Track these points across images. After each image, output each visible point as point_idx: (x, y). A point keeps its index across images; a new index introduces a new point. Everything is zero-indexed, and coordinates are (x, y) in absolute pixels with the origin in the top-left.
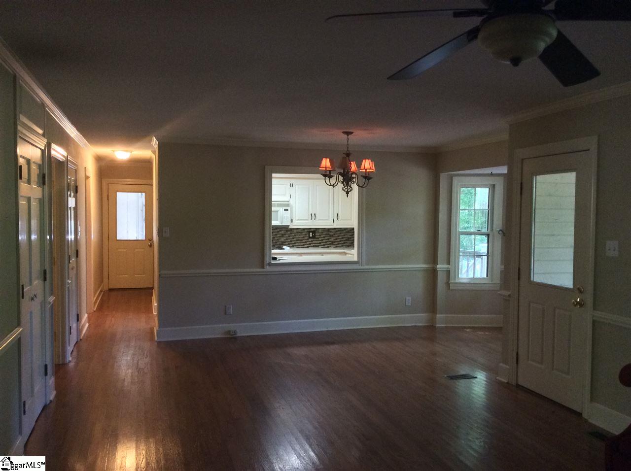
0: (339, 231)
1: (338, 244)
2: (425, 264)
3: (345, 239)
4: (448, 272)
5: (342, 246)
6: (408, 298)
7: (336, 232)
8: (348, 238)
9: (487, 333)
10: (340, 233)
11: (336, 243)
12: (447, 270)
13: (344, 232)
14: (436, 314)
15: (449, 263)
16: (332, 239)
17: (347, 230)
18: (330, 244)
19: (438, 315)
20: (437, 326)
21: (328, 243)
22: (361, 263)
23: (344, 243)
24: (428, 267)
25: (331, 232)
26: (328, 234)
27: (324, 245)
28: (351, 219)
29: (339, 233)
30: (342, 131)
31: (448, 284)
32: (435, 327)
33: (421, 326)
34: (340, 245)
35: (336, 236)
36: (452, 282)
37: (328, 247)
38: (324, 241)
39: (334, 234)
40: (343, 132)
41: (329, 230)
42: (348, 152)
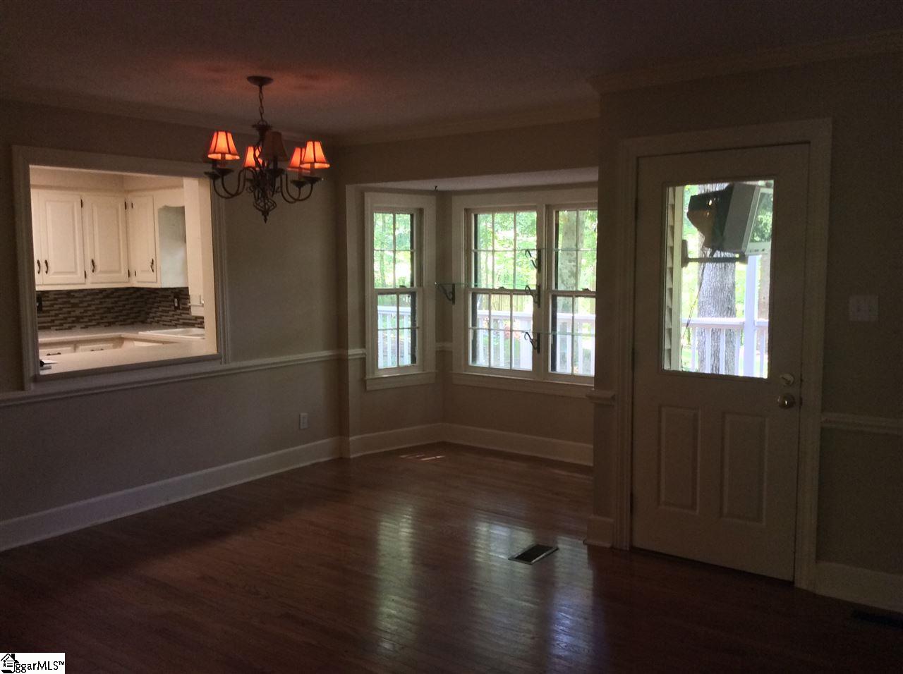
0: (89, 294)
1: (90, 321)
2: (328, 349)
3: (101, 311)
4: (363, 360)
5: (98, 324)
6: (302, 414)
7: (85, 296)
8: (108, 308)
9: (438, 457)
10: (93, 300)
11: (86, 320)
12: (361, 358)
13: (100, 296)
14: (349, 436)
15: (363, 345)
16: (78, 312)
17: (104, 293)
18: (73, 322)
19: (351, 439)
20: (352, 456)
21: (70, 320)
22: (225, 356)
23: (102, 319)
24: (330, 356)
25: (73, 297)
26: (68, 302)
27: (61, 325)
28: (119, 271)
29: (89, 298)
30: (250, 74)
31: (363, 382)
32: (349, 459)
33: (325, 462)
34: (94, 323)
35: (86, 304)
36: (371, 377)
37: (70, 328)
38: (61, 316)
39: (81, 302)
40: (250, 79)
41: (69, 293)
42: (261, 123)
